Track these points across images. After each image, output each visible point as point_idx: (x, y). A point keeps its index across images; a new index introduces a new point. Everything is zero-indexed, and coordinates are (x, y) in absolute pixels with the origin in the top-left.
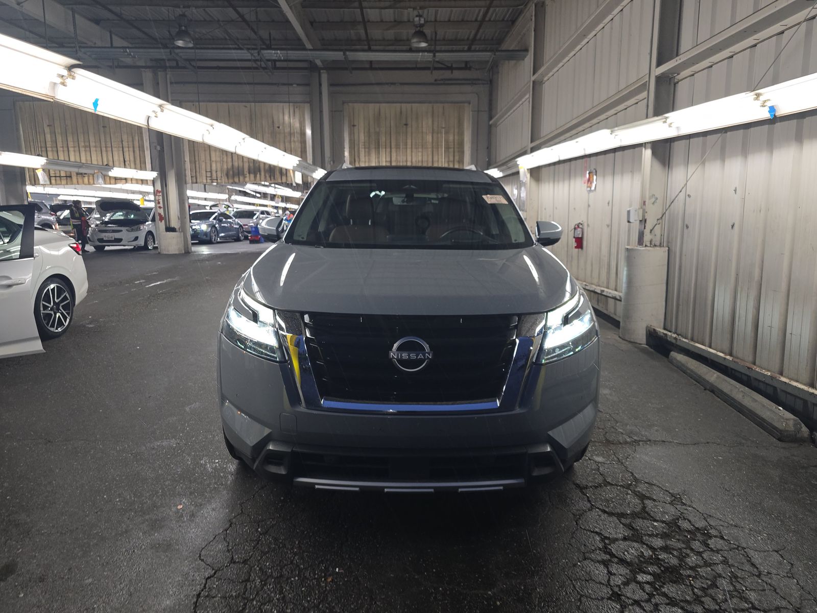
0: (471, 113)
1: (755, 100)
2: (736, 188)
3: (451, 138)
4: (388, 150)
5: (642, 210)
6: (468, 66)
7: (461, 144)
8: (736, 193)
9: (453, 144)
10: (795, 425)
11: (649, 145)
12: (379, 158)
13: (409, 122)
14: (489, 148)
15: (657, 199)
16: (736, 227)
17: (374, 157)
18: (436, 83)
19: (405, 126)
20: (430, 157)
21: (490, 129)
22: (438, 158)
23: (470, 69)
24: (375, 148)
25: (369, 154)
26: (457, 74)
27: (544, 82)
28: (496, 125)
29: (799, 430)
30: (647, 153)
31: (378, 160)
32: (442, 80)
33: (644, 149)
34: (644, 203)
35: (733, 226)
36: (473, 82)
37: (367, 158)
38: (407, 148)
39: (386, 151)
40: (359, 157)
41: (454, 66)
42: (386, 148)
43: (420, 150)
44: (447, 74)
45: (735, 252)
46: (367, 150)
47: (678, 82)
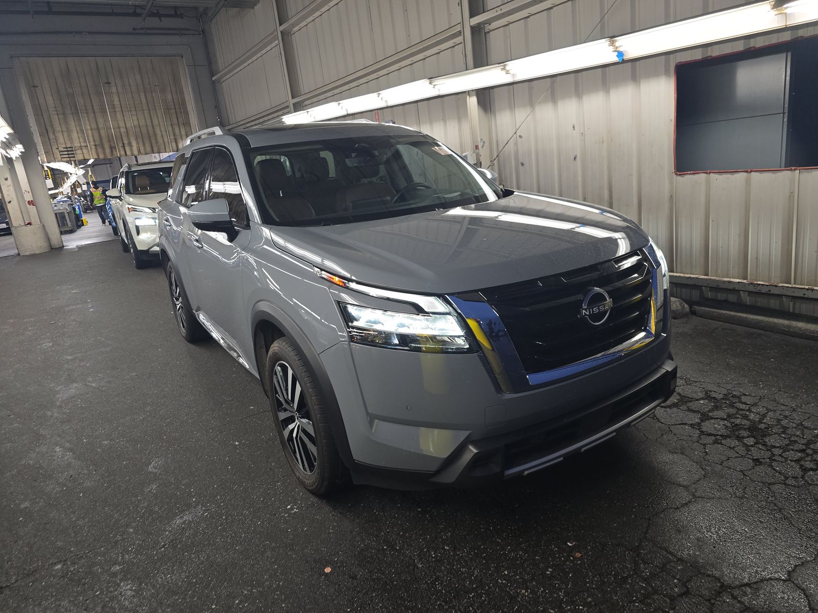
0: (186, 67)
1: (609, 46)
2: (574, 125)
3: (169, 97)
4: (92, 115)
5: (475, 154)
6: (178, 13)
7: (183, 104)
8: (574, 129)
9: (173, 103)
10: (680, 304)
11: (474, 93)
12: (80, 125)
13: (112, 80)
14: (217, 107)
15: (484, 142)
16: (578, 159)
17: (74, 124)
18: (135, 32)
19: (107, 85)
20: (148, 121)
21: (215, 87)
22: (159, 121)
23: (181, 16)
24: (72, 113)
25: (66, 122)
26: (167, 23)
27: (292, 33)
28: (219, 81)
29: (683, 307)
30: (473, 101)
31: (80, 129)
32: (142, 29)
33: (468, 96)
34: (477, 147)
35: (575, 158)
36: (180, 32)
37: (63, 126)
38: (115, 111)
39: (88, 116)
40: (52, 126)
41: (161, 12)
42: (87, 113)
43: (134, 113)
44: (154, 22)
45: (580, 179)
46: (61, 116)
47: (489, 32)
